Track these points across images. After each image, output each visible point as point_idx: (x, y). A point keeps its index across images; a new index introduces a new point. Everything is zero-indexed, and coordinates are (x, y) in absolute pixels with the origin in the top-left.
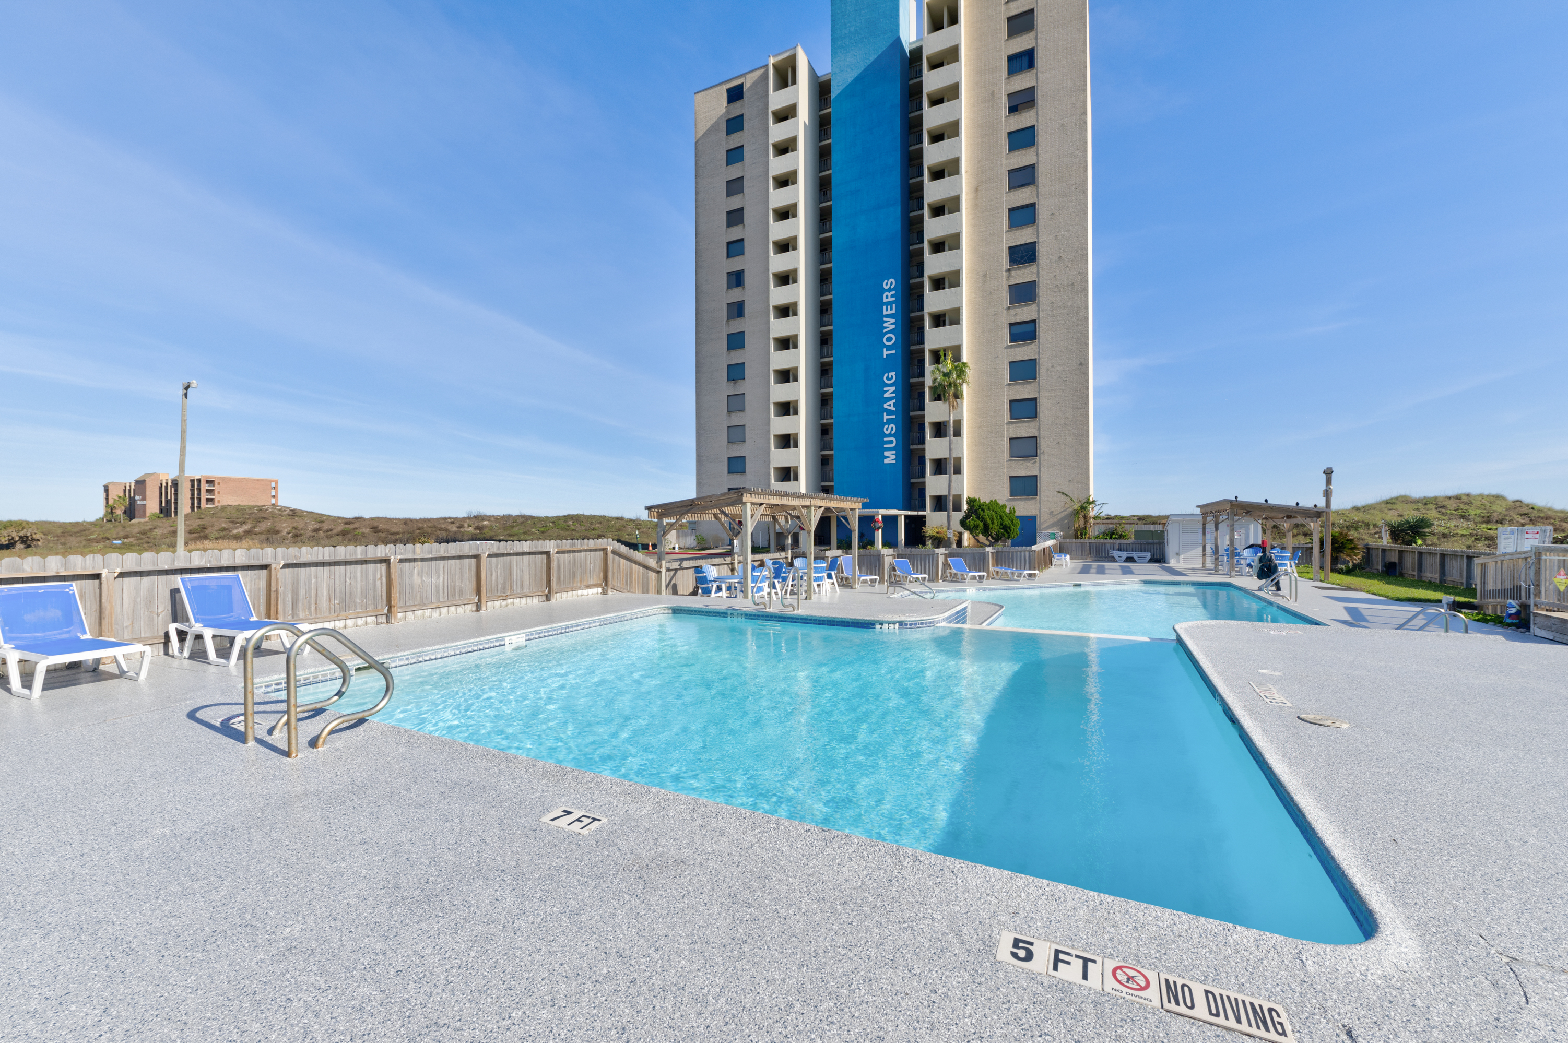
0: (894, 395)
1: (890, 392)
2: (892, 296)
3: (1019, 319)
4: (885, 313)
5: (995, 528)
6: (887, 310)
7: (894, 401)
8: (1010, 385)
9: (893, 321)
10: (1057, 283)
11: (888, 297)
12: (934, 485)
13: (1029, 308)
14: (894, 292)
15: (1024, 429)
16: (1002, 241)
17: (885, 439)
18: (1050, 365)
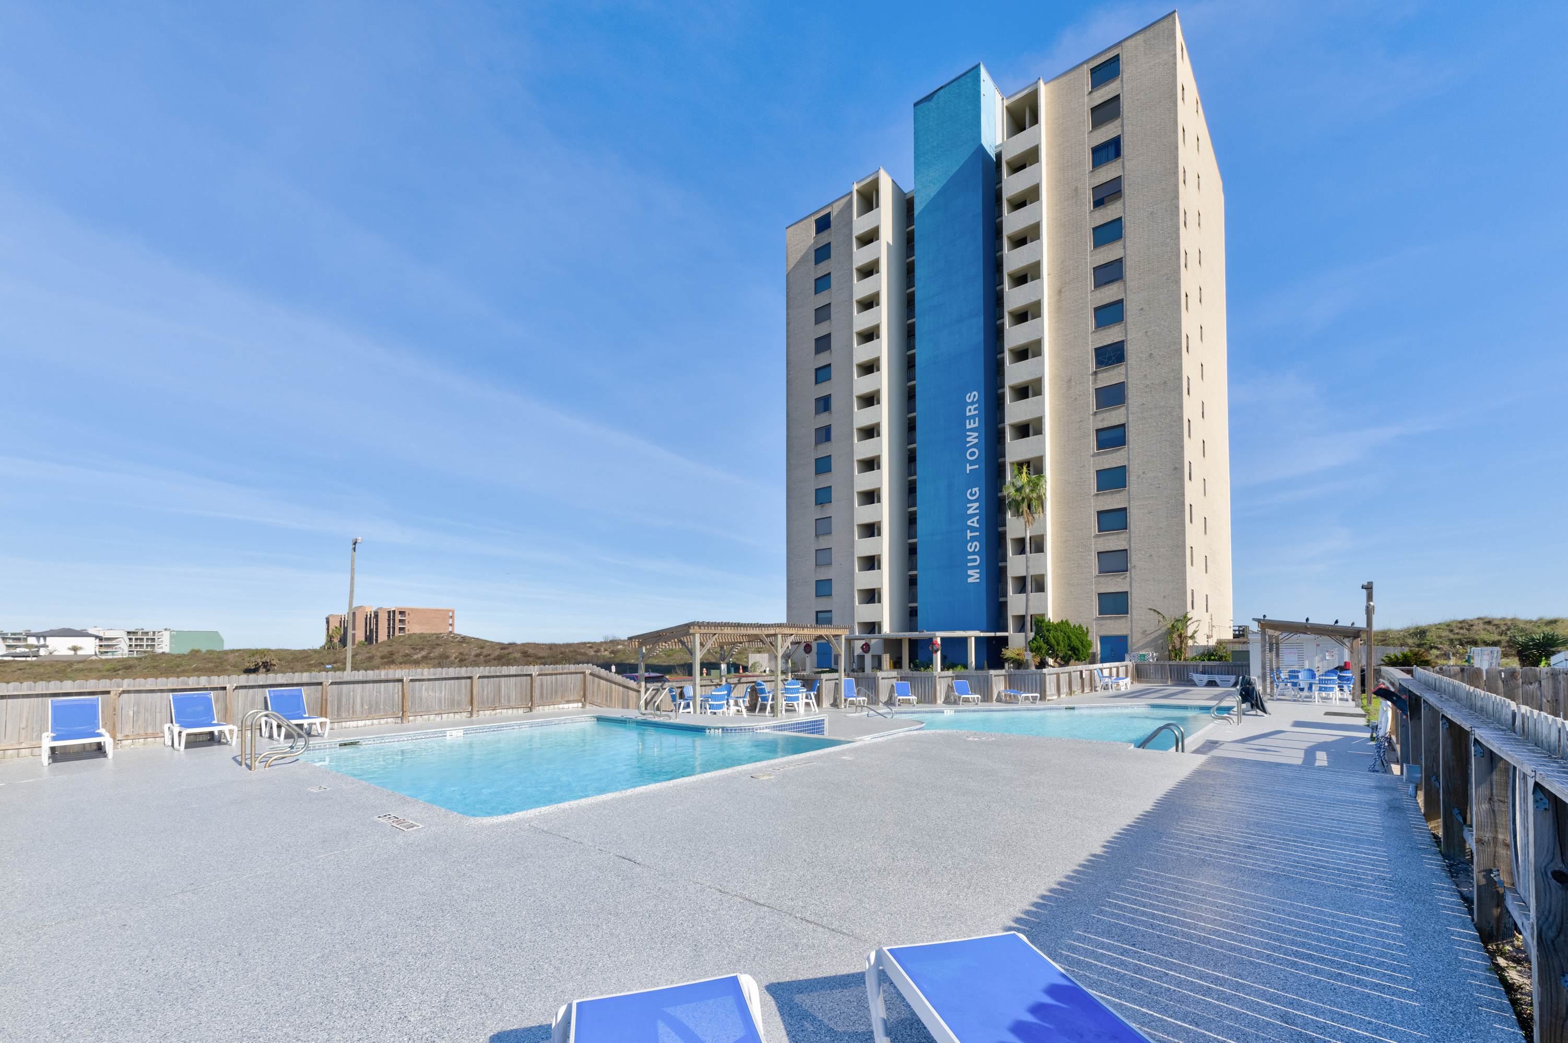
0: (977, 511)
1: (973, 508)
2: (975, 410)
3: (1106, 424)
4: (968, 427)
5: (1062, 650)
6: (970, 424)
7: (978, 517)
8: (1097, 495)
9: (976, 434)
10: (1148, 382)
11: (971, 411)
12: (1016, 604)
13: (1117, 412)
14: (977, 405)
15: (1114, 542)
16: (1087, 344)
17: (969, 557)
18: (1141, 472)
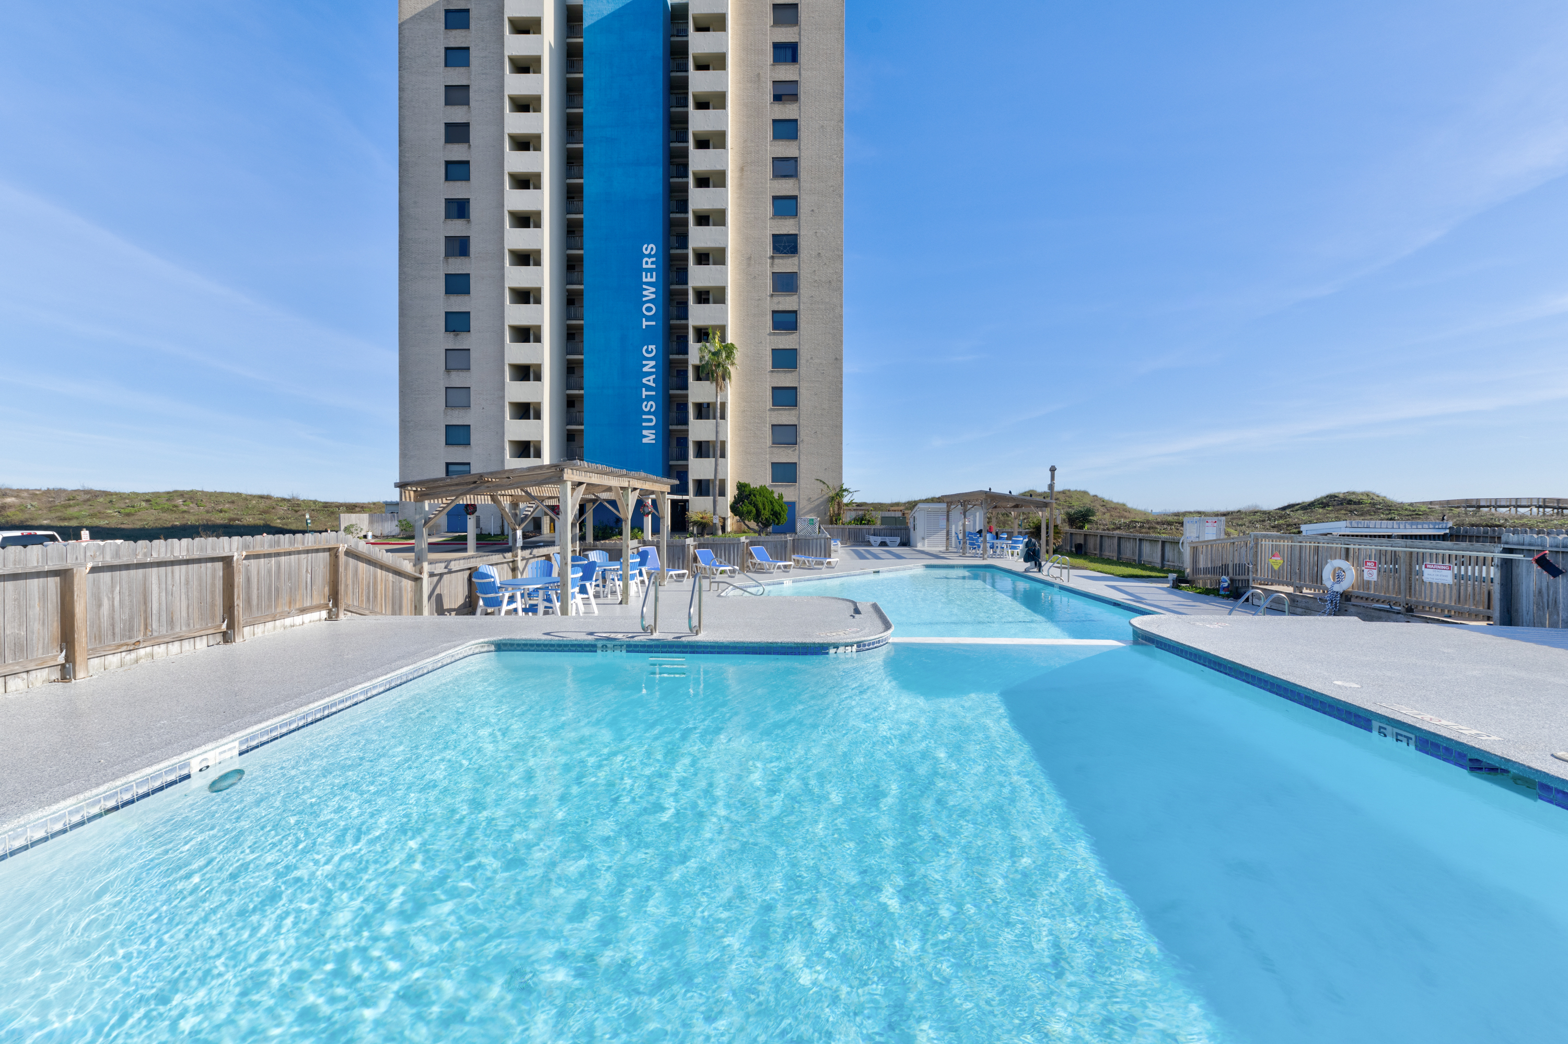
0: (654, 370)
1: (649, 366)
2: (652, 263)
3: (781, 308)
4: (644, 280)
6: (646, 277)
7: (654, 376)
8: (772, 372)
9: (653, 290)
10: (816, 278)
11: (648, 263)
12: (698, 468)
13: (791, 298)
14: (654, 259)
15: (785, 417)
16: (766, 227)
17: (644, 417)
18: (809, 357)
